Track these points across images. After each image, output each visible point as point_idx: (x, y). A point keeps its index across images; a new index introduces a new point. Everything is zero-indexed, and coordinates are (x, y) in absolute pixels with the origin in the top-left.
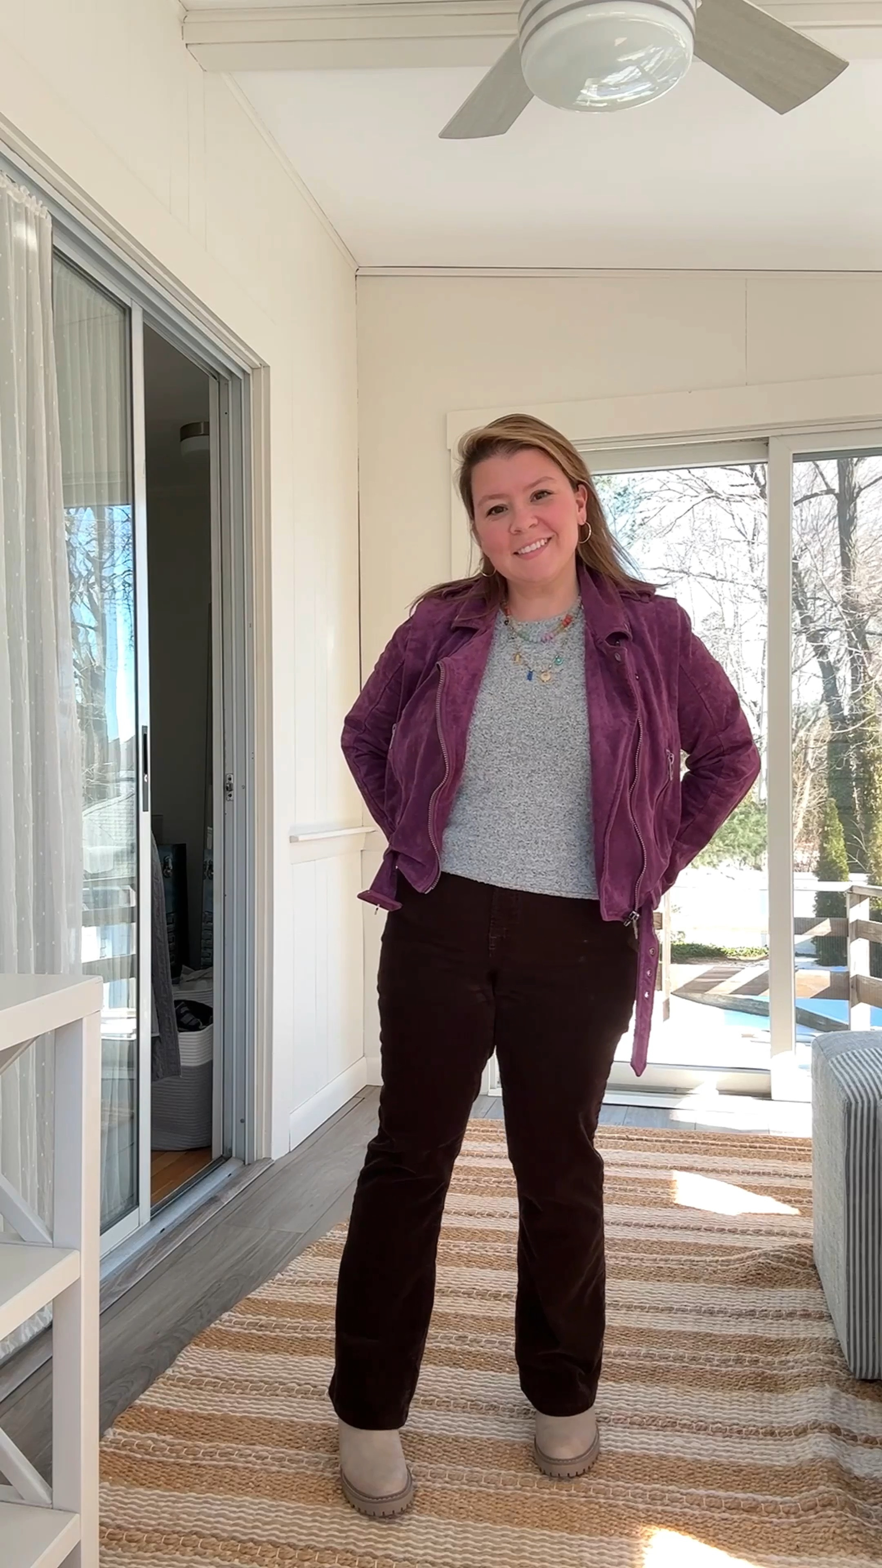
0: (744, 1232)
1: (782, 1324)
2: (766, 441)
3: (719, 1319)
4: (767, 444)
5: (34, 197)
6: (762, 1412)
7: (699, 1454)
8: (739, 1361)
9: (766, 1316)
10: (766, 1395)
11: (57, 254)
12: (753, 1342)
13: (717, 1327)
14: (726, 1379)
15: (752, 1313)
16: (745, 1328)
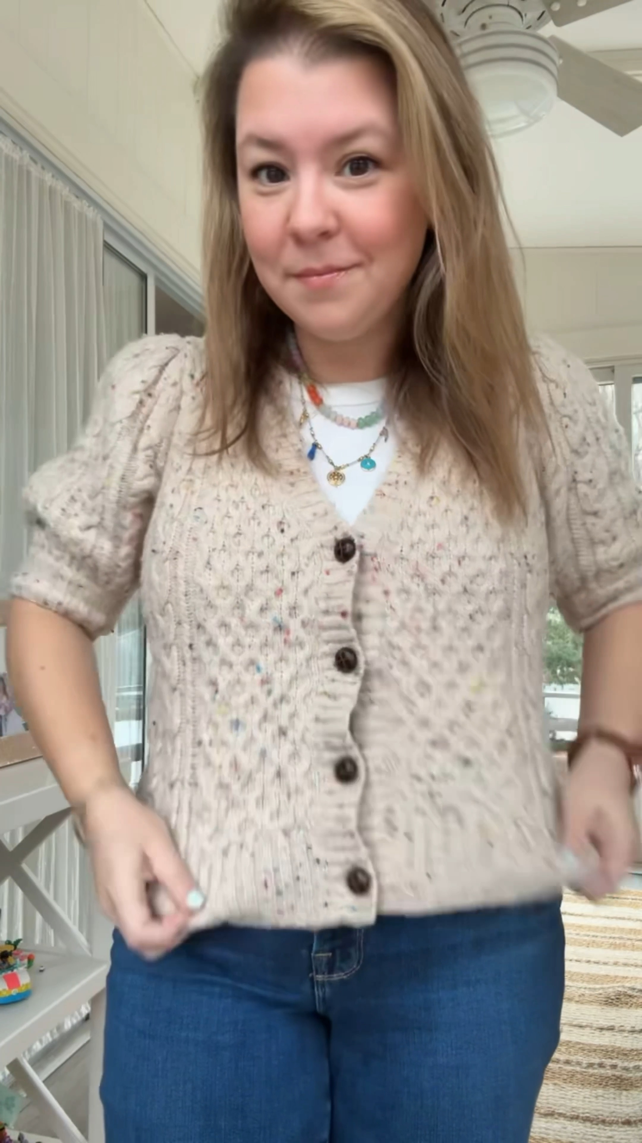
0: (605, 964)
1: (636, 1037)
2: (612, 369)
3: (587, 1030)
4: (613, 371)
5: (92, 208)
6: (621, 1105)
7: (573, 1138)
8: (601, 1065)
9: (624, 1031)
10: (625, 1093)
11: (107, 246)
12: (613, 1051)
13: (585, 1038)
14: (592, 1078)
15: (611, 1029)
16: (606, 1040)
